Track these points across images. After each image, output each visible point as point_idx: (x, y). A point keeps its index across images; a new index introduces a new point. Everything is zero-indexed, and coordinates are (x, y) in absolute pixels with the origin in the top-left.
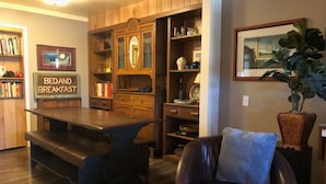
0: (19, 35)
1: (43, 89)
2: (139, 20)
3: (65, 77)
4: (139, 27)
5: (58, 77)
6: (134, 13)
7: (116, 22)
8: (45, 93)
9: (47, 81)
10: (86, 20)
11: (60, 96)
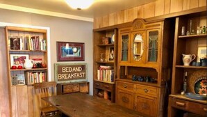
0: (44, 34)
1: (62, 76)
2: (145, 20)
3: (77, 66)
4: (145, 26)
5: (72, 66)
6: (139, 14)
7: (120, 22)
8: (63, 80)
9: (65, 70)
10: (91, 20)
11: (73, 81)
